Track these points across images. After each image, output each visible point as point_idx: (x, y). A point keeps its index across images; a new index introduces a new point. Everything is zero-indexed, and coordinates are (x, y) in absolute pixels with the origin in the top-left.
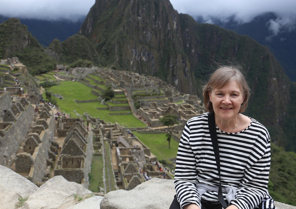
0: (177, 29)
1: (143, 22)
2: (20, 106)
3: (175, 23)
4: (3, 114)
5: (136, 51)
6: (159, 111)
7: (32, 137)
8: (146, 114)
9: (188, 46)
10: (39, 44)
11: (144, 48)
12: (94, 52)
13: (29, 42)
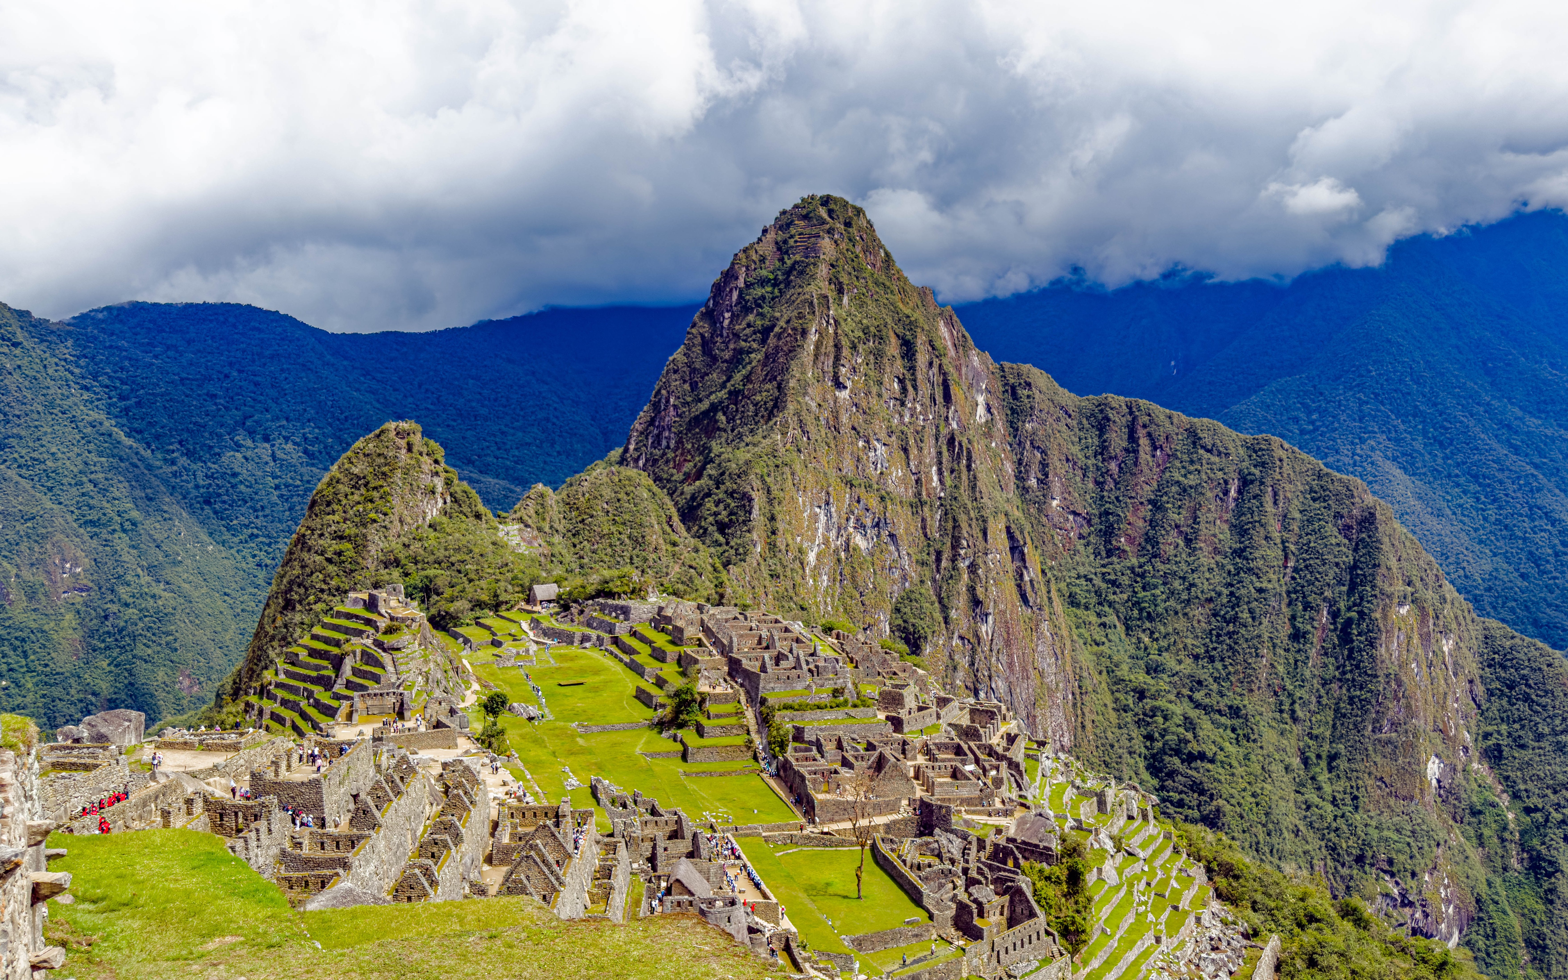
0: (990, 423)
1: (854, 409)
2: (392, 781)
3: (981, 399)
4: (352, 806)
5: (829, 516)
7: (417, 871)
8: (803, 778)
10: (481, 508)
11: (858, 502)
12: (671, 526)
13: (445, 503)
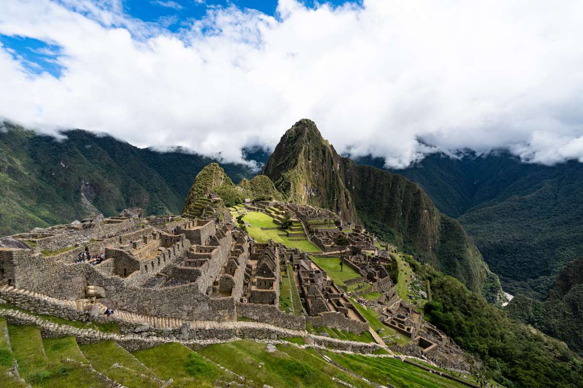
0: (340, 170)
1: (312, 165)
2: (222, 232)
3: (338, 165)
4: (210, 239)
5: (307, 188)
6: (331, 238)
7: (233, 260)
8: (320, 241)
9: (349, 183)
10: (232, 183)
11: (313, 185)
12: (273, 189)
13: (224, 181)
